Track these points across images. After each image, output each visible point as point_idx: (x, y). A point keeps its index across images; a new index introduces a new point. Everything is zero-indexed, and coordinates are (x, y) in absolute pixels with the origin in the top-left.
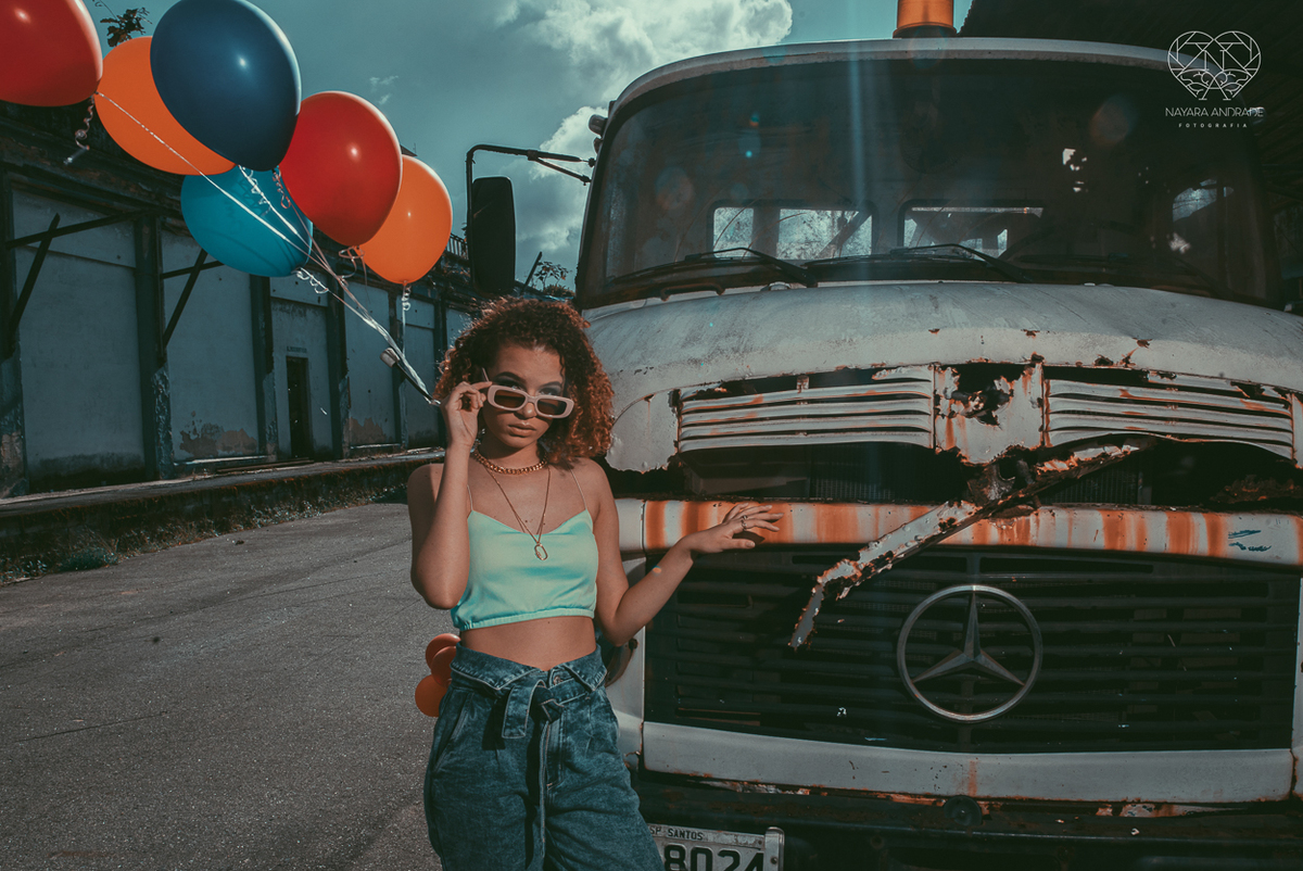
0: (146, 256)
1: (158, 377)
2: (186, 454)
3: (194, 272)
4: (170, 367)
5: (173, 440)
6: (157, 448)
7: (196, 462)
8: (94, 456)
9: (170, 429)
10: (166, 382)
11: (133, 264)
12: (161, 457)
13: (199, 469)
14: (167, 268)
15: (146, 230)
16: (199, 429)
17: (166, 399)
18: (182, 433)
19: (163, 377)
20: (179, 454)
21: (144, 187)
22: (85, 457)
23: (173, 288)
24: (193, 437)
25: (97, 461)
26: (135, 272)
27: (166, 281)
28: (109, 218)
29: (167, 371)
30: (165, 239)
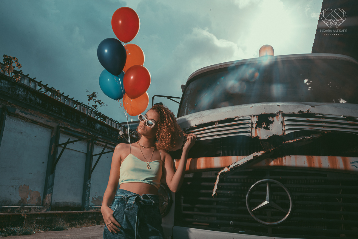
0: (89, 150)
1: (88, 182)
2: (93, 204)
3: (100, 155)
4: (92, 180)
5: (90, 200)
6: (85, 201)
7: (95, 206)
8: (69, 202)
9: (89, 196)
10: (90, 183)
11: (86, 153)
12: (86, 204)
13: (95, 208)
14: (94, 153)
15: (90, 144)
16: (97, 197)
17: (90, 188)
18: (92, 198)
19: (90, 182)
20: (91, 204)
21: (91, 133)
22: (66, 202)
23: (95, 158)
24: (95, 199)
25: (69, 204)
26: (86, 154)
27: (93, 157)
28: (80, 139)
29: (91, 180)
30: (95, 146)
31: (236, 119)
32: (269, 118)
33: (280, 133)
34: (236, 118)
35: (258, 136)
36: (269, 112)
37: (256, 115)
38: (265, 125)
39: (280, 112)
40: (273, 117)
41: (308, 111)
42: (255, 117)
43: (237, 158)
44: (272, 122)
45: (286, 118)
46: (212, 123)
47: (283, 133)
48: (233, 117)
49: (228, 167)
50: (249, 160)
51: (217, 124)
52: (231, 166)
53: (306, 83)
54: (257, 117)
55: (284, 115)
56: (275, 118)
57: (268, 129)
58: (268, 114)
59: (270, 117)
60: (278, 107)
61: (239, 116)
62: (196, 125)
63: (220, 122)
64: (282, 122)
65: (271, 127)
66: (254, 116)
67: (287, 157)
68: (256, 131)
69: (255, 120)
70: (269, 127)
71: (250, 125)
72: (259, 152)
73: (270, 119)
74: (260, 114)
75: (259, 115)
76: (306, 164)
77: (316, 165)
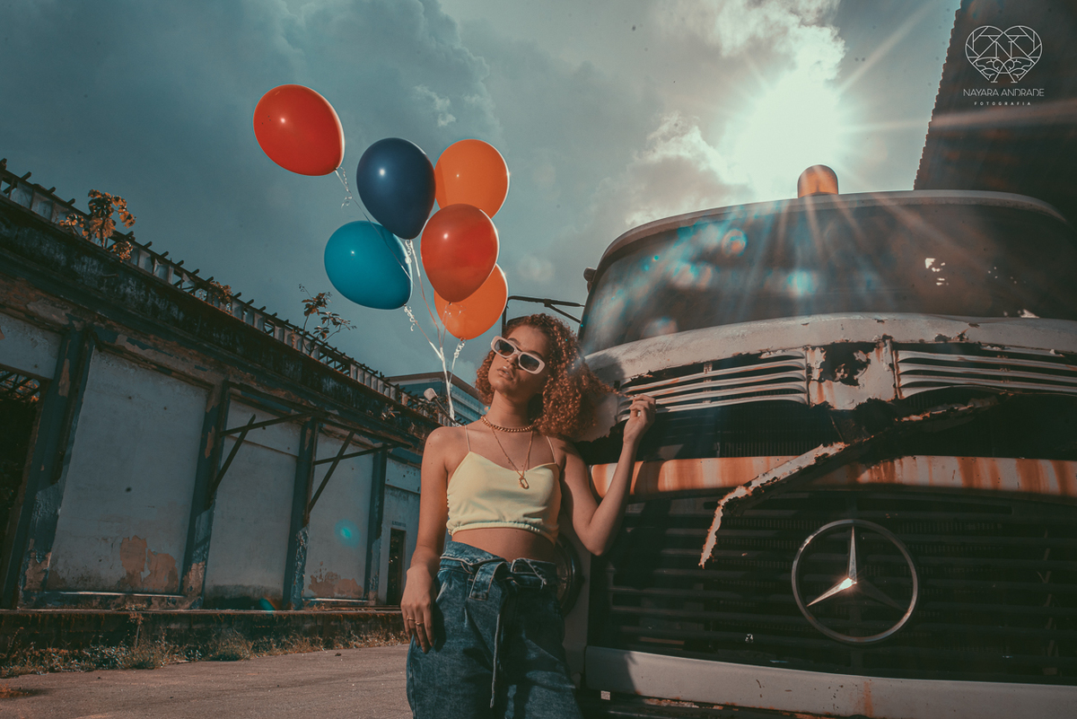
0: (306, 448)
1: (301, 534)
2: (312, 593)
3: (335, 461)
4: (310, 528)
5: (304, 581)
6: (293, 586)
7: (318, 599)
8: (250, 587)
9: (304, 573)
10: (306, 538)
11: (298, 455)
12: (294, 593)
13: (319, 604)
14: (318, 458)
15: (309, 431)
16: (324, 575)
17: (304, 550)
18: (311, 577)
19: (305, 534)
20: (307, 592)
21: (312, 403)
22: (243, 587)
23: (320, 471)
24: (319, 581)
25: (251, 591)
26: (298, 459)
27: (316, 466)
28: (283, 418)
29: (308, 530)
30: (321, 438)
31: (764, 356)
32: (855, 354)
33: (888, 395)
34: (762, 353)
35: (826, 403)
36: (854, 339)
37: (820, 347)
38: (845, 373)
39: (885, 337)
40: (866, 352)
41: (961, 336)
42: (818, 350)
43: (768, 463)
44: (864, 365)
45: (903, 355)
46: (698, 367)
47: (896, 396)
48: (754, 350)
49: (748, 485)
50: (804, 465)
51: (711, 368)
52: (755, 484)
53: (931, 267)
54: (822, 352)
55: (897, 347)
56: (872, 355)
57: (855, 383)
58: (853, 344)
59: (857, 352)
60: (880, 324)
61: (773, 349)
62: (650, 373)
63: (717, 364)
64: (891, 365)
65: (861, 377)
66: (814, 348)
67: (907, 460)
68: (820, 387)
69: (817, 359)
70: (855, 377)
71: (803, 373)
72: (832, 445)
73: (860, 356)
74: (829, 343)
75: (828, 346)
76: (958, 480)
77: (986, 481)
